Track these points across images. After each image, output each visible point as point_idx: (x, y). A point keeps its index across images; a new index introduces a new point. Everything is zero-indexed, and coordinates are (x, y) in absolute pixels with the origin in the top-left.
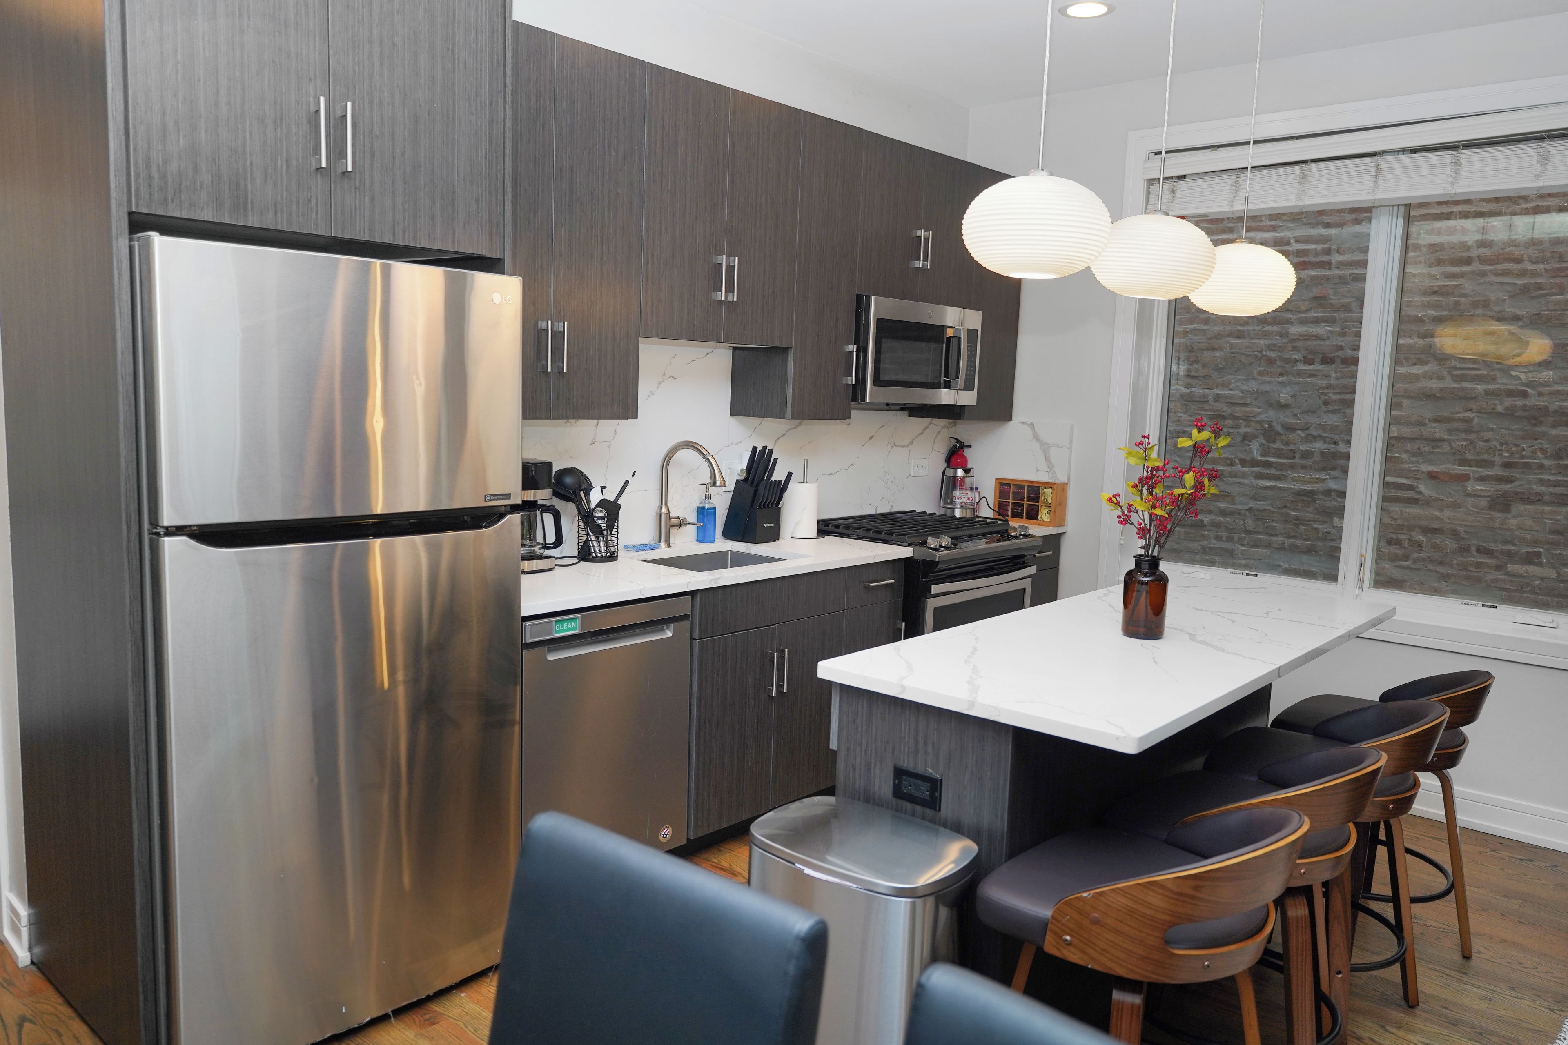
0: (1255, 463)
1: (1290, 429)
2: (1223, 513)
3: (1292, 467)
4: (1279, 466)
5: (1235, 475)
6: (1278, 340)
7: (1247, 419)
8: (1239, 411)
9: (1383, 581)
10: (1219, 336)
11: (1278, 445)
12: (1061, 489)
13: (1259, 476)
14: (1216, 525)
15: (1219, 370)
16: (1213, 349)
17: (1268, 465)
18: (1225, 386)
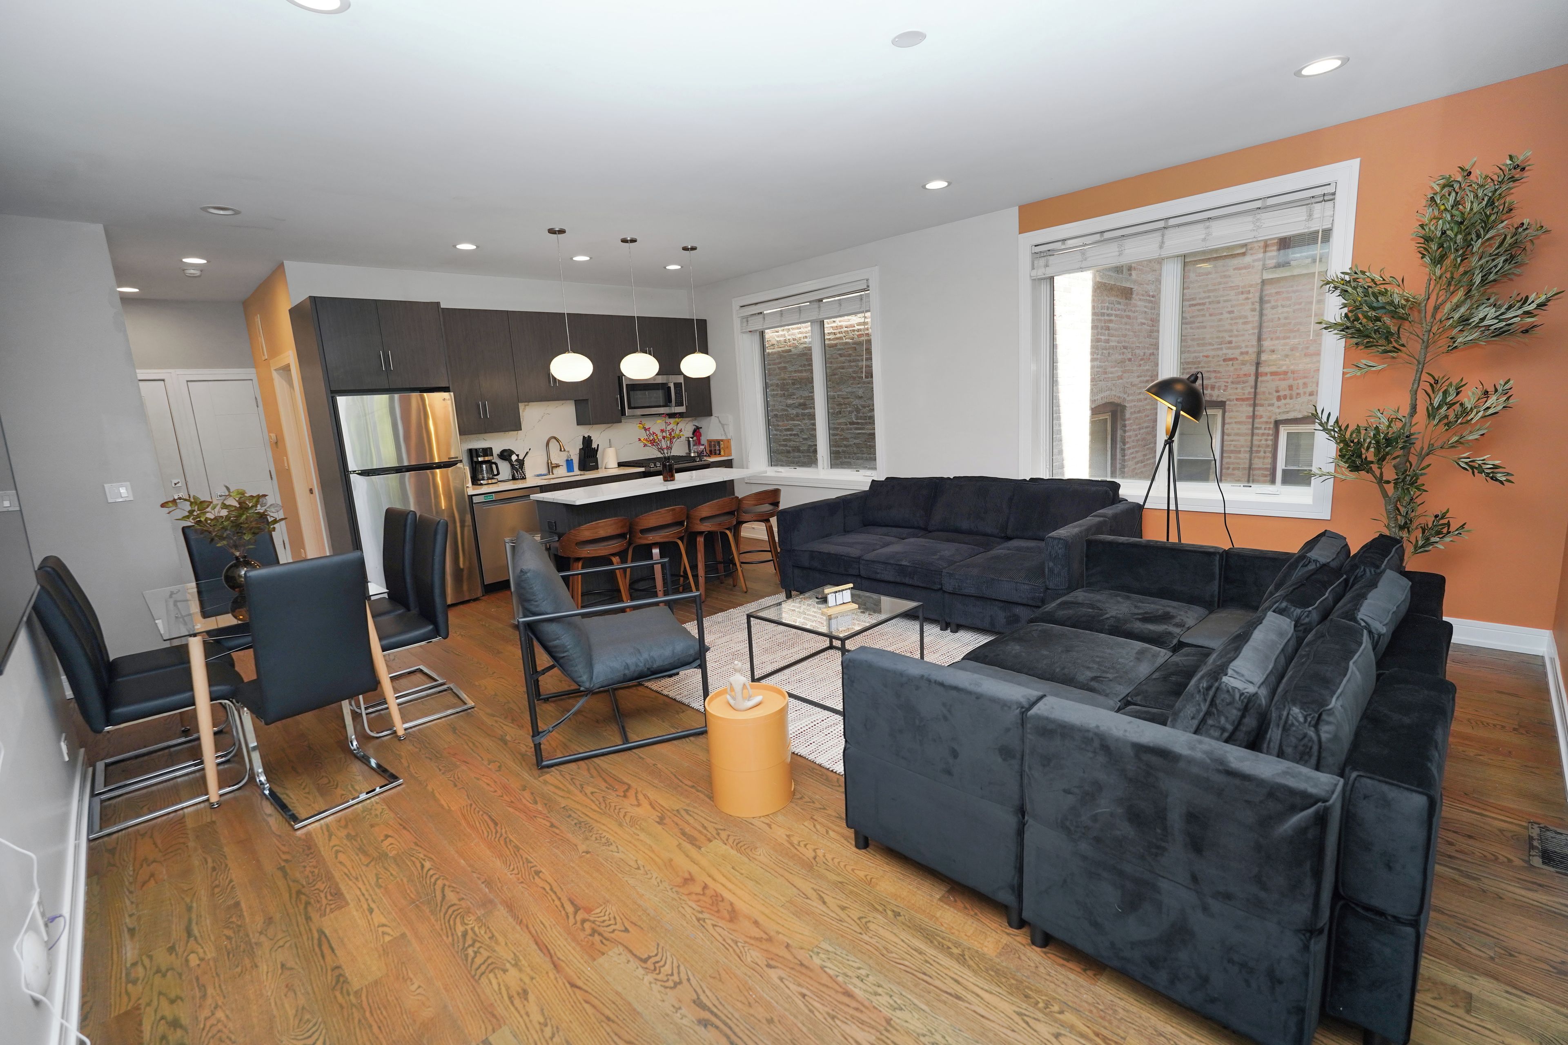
0: (852, 423)
1: (864, 407)
2: (846, 446)
3: (866, 423)
4: (862, 424)
5: (848, 429)
6: (856, 369)
7: (849, 404)
8: (846, 401)
9: (833, 465)
10: (836, 369)
11: (861, 414)
12: (729, 441)
13: (856, 429)
14: (844, 452)
15: (838, 384)
16: (835, 375)
17: (858, 423)
18: (840, 390)
